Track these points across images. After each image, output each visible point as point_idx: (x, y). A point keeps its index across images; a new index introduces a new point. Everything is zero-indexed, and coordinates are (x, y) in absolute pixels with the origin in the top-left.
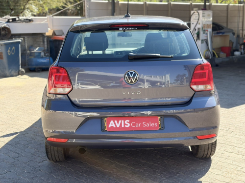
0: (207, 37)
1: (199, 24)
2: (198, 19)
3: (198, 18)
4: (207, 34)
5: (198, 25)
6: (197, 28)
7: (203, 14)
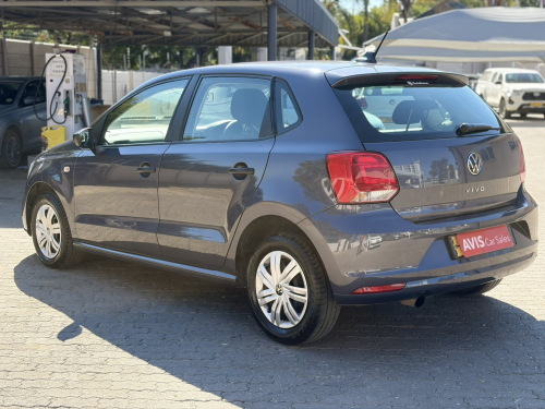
0: (82, 109)
1: (68, 81)
2: (65, 72)
3: (64, 69)
4: (81, 103)
5: (64, 83)
6: (61, 90)
7: (74, 60)
